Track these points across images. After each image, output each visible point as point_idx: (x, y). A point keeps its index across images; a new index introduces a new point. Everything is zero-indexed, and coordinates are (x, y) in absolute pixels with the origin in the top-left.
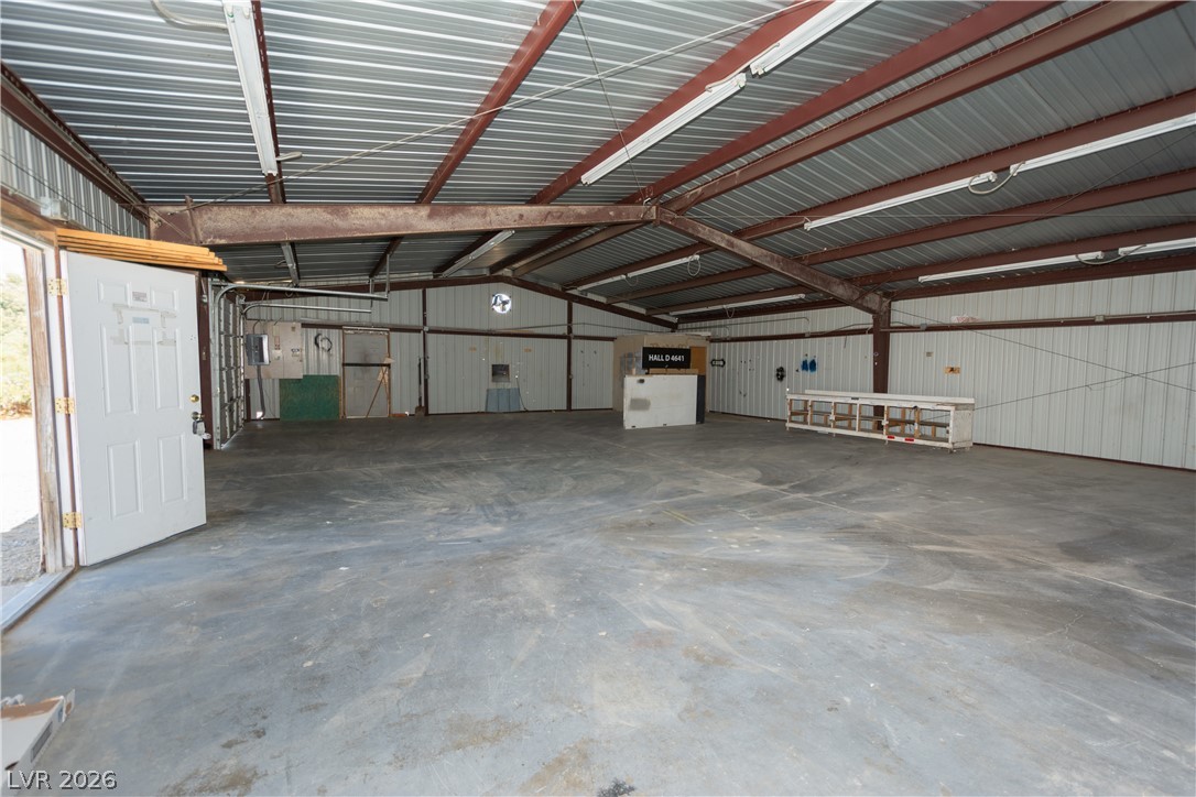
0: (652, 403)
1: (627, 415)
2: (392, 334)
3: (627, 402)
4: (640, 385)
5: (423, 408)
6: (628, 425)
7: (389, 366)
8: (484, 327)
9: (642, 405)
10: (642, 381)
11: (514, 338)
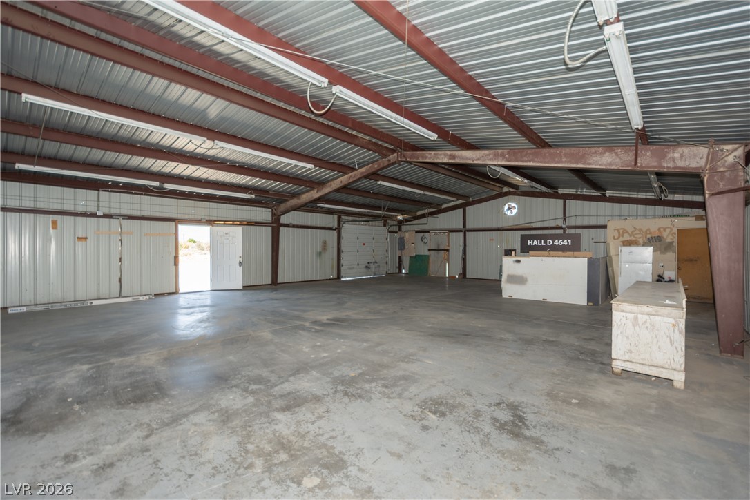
0: (529, 279)
1: (504, 285)
2: (450, 233)
3: (504, 278)
4: (517, 264)
5: (464, 274)
6: (505, 295)
7: (448, 250)
8: (500, 225)
9: (518, 280)
10: (518, 261)
11: (515, 232)
